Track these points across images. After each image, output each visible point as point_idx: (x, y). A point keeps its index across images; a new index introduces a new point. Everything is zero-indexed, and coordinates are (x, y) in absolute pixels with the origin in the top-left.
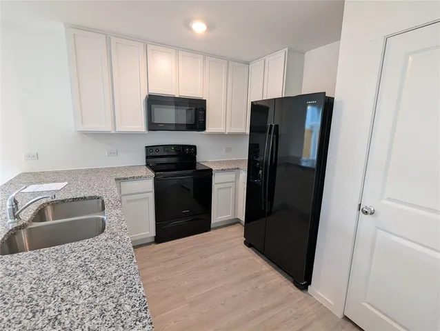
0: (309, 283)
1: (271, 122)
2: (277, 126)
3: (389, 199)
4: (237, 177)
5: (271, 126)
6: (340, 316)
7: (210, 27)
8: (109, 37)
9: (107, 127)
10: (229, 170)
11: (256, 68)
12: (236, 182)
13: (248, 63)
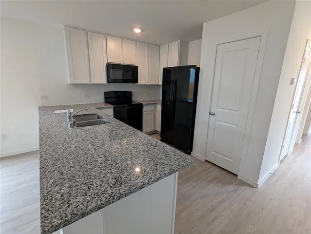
0: (192, 151)
1: (173, 78)
2: (176, 80)
3: (220, 108)
4: (156, 108)
5: (173, 80)
6: (204, 160)
7: (142, 30)
8: (87, 32)
9: (87, 81)
10: (151, 104)
11: (164, 49)
12: (155, 110)
13: (159, 46)
